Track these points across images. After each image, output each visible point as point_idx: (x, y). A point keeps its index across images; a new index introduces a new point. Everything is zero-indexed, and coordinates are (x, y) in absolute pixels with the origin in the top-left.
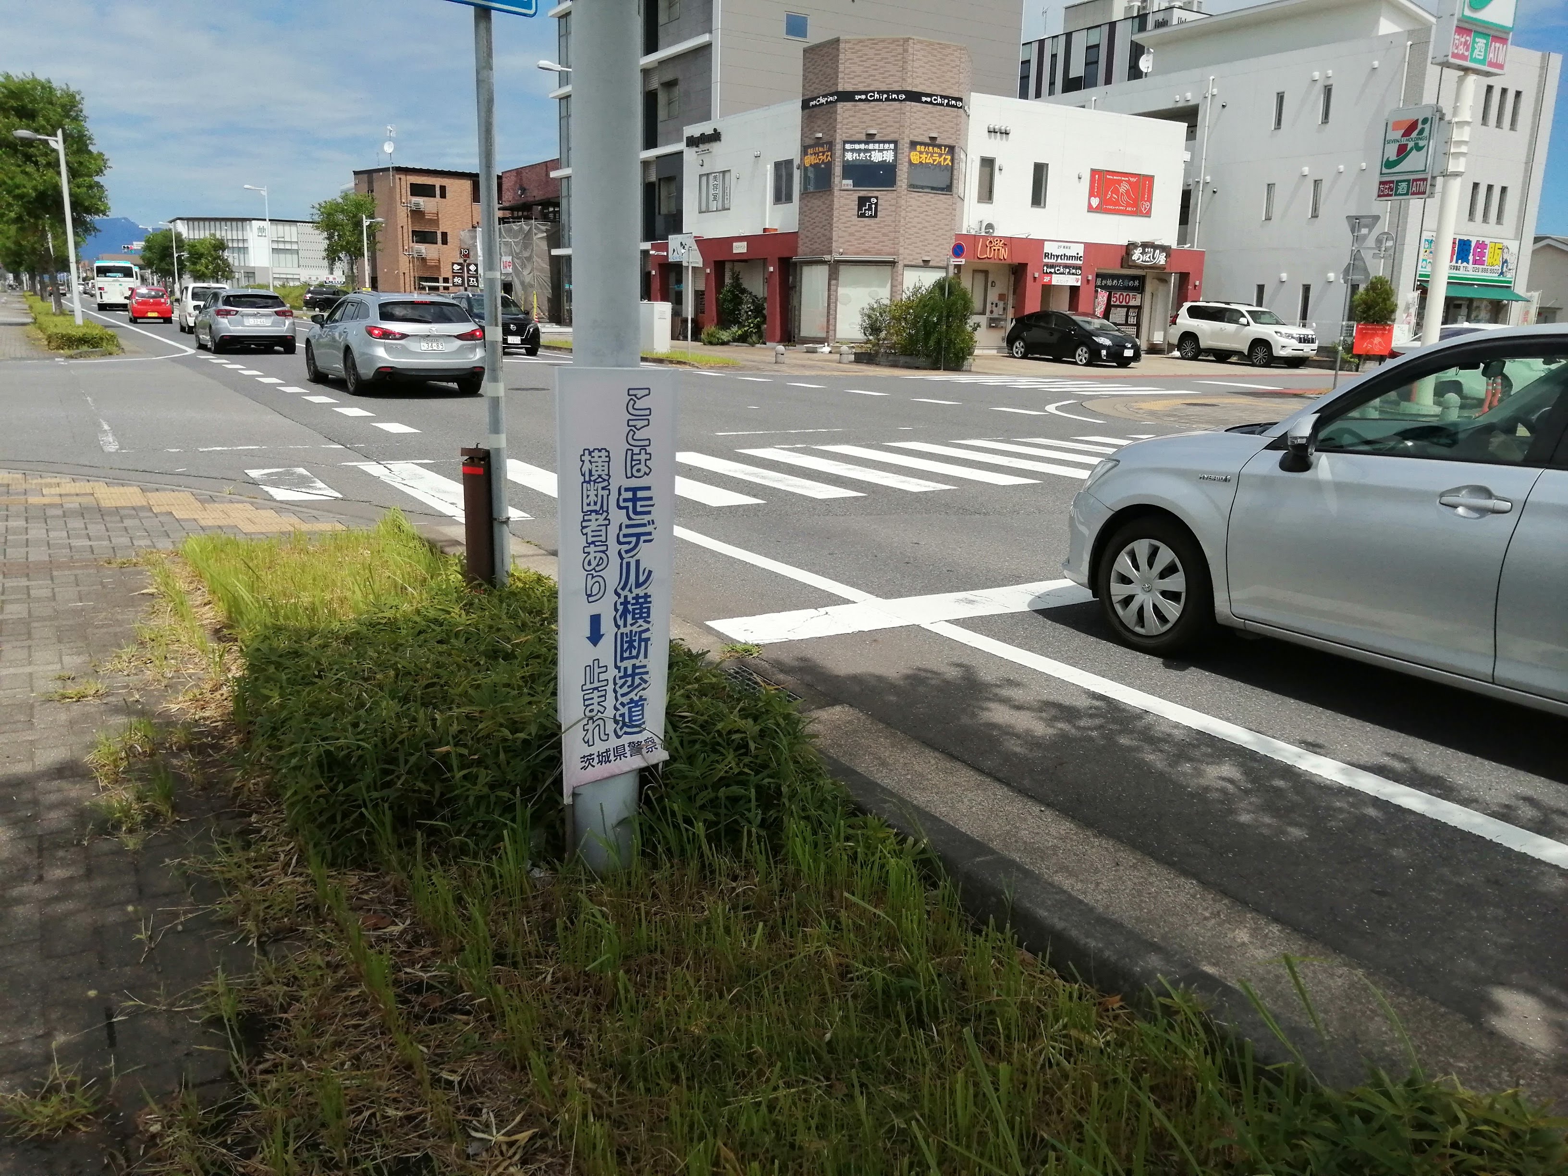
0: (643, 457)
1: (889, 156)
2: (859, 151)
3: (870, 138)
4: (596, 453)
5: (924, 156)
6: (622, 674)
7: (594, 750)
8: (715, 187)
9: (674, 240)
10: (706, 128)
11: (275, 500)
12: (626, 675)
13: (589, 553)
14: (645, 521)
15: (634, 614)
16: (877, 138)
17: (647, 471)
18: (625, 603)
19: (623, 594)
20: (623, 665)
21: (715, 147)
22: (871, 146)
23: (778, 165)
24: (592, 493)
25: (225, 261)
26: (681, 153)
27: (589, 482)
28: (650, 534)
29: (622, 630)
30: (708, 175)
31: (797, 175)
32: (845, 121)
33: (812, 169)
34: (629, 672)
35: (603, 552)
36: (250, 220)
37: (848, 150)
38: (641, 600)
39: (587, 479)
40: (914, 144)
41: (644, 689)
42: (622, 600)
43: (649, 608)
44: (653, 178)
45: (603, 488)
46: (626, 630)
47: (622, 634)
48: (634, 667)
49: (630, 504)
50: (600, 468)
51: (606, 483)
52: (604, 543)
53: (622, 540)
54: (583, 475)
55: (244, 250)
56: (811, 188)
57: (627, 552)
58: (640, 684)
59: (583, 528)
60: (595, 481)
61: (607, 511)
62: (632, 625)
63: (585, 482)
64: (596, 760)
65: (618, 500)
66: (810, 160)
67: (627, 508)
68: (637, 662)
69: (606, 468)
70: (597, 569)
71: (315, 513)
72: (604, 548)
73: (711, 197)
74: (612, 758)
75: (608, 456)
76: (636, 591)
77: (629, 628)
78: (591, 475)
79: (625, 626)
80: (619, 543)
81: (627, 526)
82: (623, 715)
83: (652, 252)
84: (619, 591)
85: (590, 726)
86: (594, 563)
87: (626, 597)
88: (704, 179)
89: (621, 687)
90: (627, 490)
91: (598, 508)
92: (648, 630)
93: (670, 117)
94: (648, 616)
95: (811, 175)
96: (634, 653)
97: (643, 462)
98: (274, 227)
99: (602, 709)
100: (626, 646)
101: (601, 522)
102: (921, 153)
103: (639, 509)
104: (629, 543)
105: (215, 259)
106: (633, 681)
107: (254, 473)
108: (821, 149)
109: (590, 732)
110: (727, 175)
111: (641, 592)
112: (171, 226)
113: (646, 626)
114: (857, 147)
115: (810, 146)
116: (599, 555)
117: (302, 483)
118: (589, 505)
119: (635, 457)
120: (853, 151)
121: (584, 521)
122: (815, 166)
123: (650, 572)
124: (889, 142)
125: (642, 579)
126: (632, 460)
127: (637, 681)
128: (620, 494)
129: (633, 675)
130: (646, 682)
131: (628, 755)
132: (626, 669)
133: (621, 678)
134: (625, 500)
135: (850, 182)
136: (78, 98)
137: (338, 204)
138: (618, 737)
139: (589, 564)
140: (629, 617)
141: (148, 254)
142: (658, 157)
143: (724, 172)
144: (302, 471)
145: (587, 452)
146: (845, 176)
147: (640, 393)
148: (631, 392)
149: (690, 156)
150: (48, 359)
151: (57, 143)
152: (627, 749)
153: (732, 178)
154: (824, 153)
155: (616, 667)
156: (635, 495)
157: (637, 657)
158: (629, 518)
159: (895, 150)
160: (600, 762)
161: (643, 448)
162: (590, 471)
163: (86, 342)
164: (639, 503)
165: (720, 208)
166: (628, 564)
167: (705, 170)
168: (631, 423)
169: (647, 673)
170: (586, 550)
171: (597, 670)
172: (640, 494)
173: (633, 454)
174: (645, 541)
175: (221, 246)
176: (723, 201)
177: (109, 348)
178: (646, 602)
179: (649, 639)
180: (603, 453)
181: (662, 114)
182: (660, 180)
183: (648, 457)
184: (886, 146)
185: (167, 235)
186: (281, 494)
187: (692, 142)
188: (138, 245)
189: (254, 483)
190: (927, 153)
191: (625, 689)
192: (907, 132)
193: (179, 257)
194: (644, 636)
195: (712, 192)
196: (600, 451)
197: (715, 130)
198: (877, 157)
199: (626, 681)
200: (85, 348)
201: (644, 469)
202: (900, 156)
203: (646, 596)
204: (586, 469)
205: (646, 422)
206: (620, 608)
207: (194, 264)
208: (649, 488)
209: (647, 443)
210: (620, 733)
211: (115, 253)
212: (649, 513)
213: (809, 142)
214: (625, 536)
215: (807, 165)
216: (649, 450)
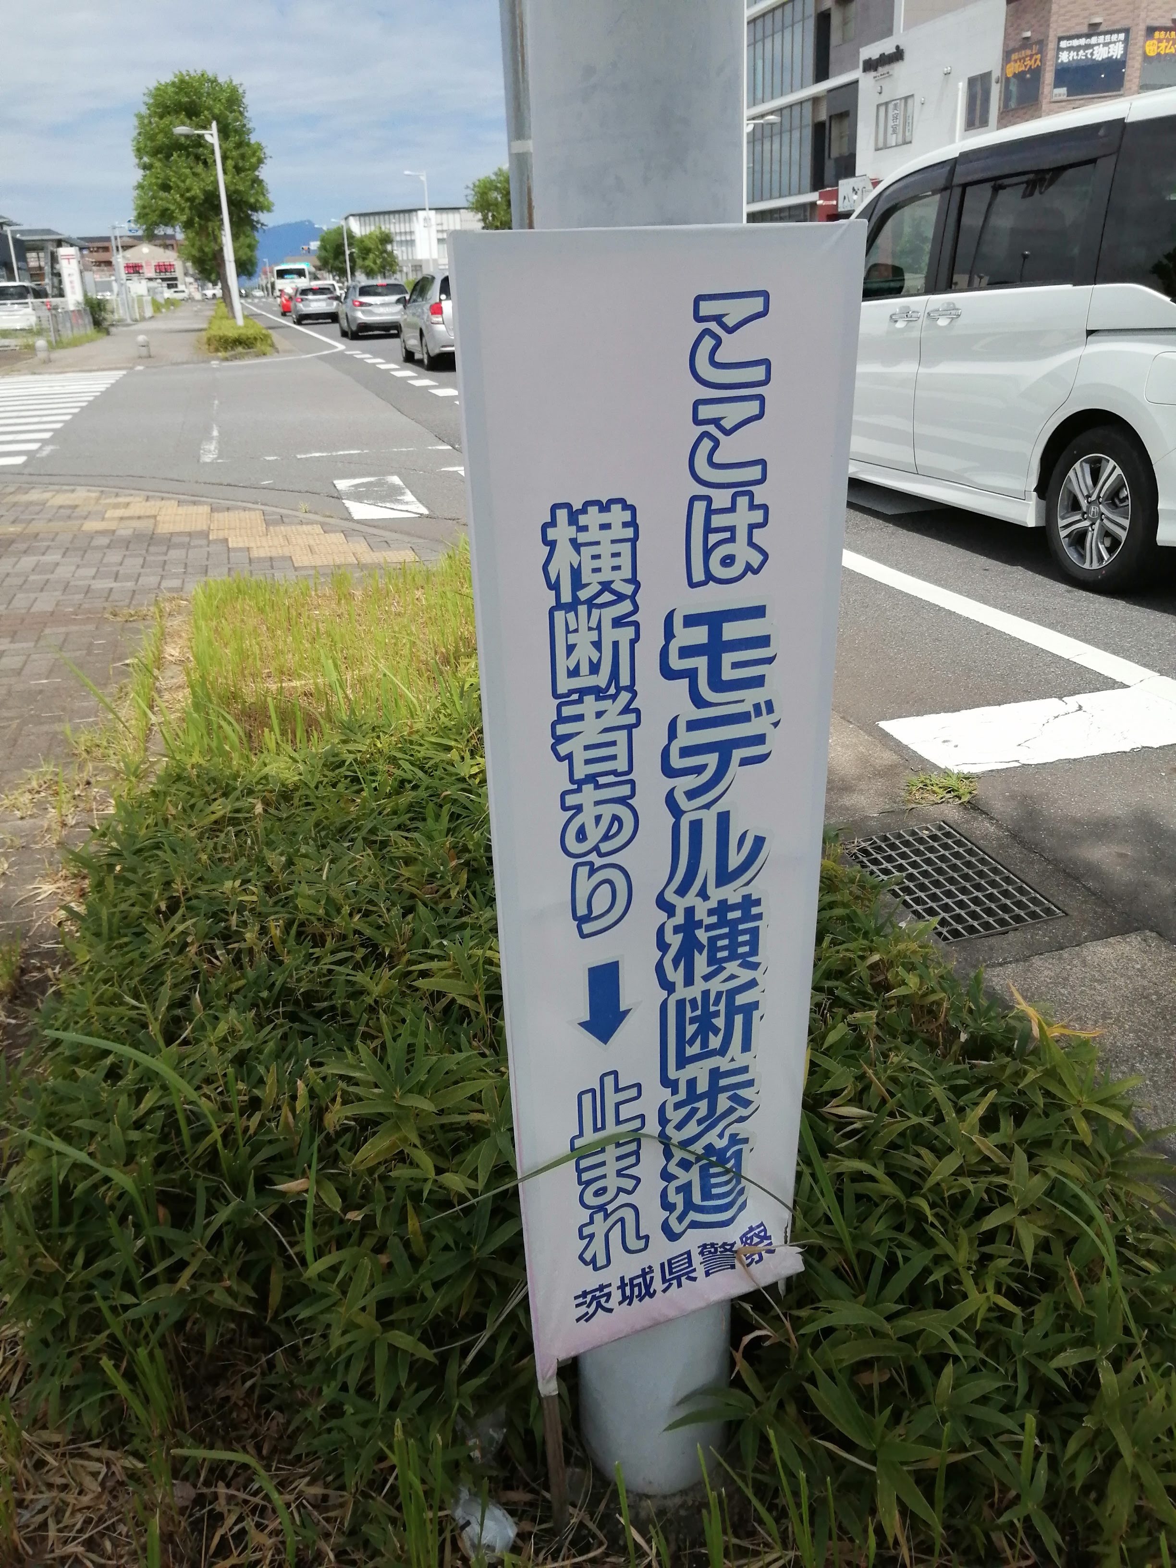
0: (743, 517)
1: (1117, 51)
2: (1078, 48)
3: (1094, 30)
4: (593, 517)
5: (1163, 45)
6: (682, 1095)
7: (611, 1276)
8: (895, 118)
9: (845, 186)
10: (886, 46)
11: (352, 520)
12: (693, 1096)
13: (579, 809)
14: (747, 707)
15: (713, 948)
16: (1102, 28)
17: (755, 559)
18: (690, 924)
19: (681, 904)
20: (683, 1076)
21: (897, 69)
22: (1094, 40)
23: (972, 82)
24: (584, 639)
25: (391, 254)
26: (856, 82)
27: (572, 607)
28: (760, 739)
29: (682, 992)
30: (886, 104)
31: (996, 91)
32: (1063, 11)
33: (1013, 80)
34: (702, 1086)
35: (623, 801)
36: (416, 210)
37: (1063, 50)
38: (731, 915)
39: (566, 597)
40: (1151, 31)
41: (742, 1119)
42: (679, 919)
43: (754, 932)
44: (823, 116)
45: (618, 622)
46: (695, 992)
47: (681, 1004)
48: (715, 1074)
49: (701, 663)
50: (606, 563)
51: (626, 607)
52: (626, 777)
53: (677, 762)
54: (554, 586)
55: (411, 243)
56: (1013, 104)
57: (691, 795)
58: (731, 1111)
59: (559, 740)
60: (590, 603)
61: (631, 689)
62: (707, 978)
63: (559, 606)
64: (617, 1295)
65: (664, 653)
66: (1014, 68)
67: (691, 675)
68: (722, 1063)
69: (625, 561)
70: (605, 847)
71: (387, 535)
72: (625, 790)
73: (890, 130)
74: (658, 1285)
75: (633, 523)
76: (716, 895)
77: (699, 986)
78: (577, 583)
79: (689, 981)
80: (669, 771)
81: (693, 725)
82: (685, 1189)
83: (820, 202)
84: (670, 896)
85: (600, 1226)
86: (594, 835)
87: (690, 912)
88: (882, 110)
89: (679, 1127)
90: (691, 621)
91: (601, 679)
92: (752, 984)
93: (844, 40)
94: (754, 951)
95: (1013, 88)
96: (715, 1042)
97: (742, 534)
98: (439, 216)
99: (629, 1184)
100: (690, 1030)
101: (612, 718)
102: (1160, 41)
103: (728, 674)
104: (698, 770)
105: (381, 253)
106: (712, 1107)
107: (342, 485)
108: (1029, 52)
109: (599, 1242)
110: (910, 101)
111: (732, 893)
112: (343, 223)
113: (746, 975)
114: (1075, 43)
115: (1014, 51)
116: (608, 811)
117: (391, 495)
118: (574, 673)
119: (717, 521)
120: (1070, 49)
121: (561, 719)
122: (1019, 76)
123: (759, 842)
124: (1118, 31)
125: (735, 860)
126: (708, 530)
127: (723, 1102)
128: (669, 634)
129: (712, 1094)
130: (746, 1103)
131: (700, 1272)
132: (692, 1083)
133: (678, 1106)
134: (686, 652)
135: (1063, 90)
136: (241, 91)
137: (491, 181)
138: (673, 1236)
139: (581, 835)
140: (701, 962)
141: (324, 254)
142: (830, 91)
143: (906, 98)
144: (395, 480)
145: (562, 515)
146: (1058, 83)
147: (735, 311)
148: (707, 309)
149: (867, 83)
150: (203, 362)
151: (212, 136)
152: (697, 1259)
153: (915, 106)
154: (1031, 56)
155: (666, 1082)
156: (715, 633)
157: (723, 1051)
158: (698, 701)
159: (1126, 41)
160: (627, 1299)
161: (742, 489)
162: (576, 573)
163: (240, 343)
164: (728, 658)
165: (900, 141)
166: (696, 827)
167: (884, 98)
168: (705, 412)
169: (750, 1083)
170: (570, 800)
171: (611, 1098)
172: (731, 631)
173: (710, 512)
174: (744, 762)
175: (386, 239)
176: (904, 132)
177: (263, 348)
178: (747, 917)
179: (755, 1005)
180: (618, 515)
181: (835, 38)
182: (831, 118)
183: (757, 516)
184: (1114, 37)
185: (339, 231)
186: (360, 511)
187: (870, 66)
188: (315, 245)
189: (338, 497)
190: (1168, 40)
191: (692, 1129)
192: (1143, 15)
193: (351, 254)
194: (741, 999)
195: (891, 123)
196: (604, 507)
197: (898, 47)
198: (1100, 54)
199: (694, 1111)
200: (240, 349)
201: (744, 554)
202: (1131, 49)
203: (749, 902)
204: (561, 566)
205: (753, 408)
206: (675, 941)
207: (364, 259)
208: (758, 612)
209: (755, 473)
210: (677, 1228)
211: (296, 254)
212: (758, 681)
213: (1012, 45)
214: (685, 752)
215: (1010, 75)
216: (761, 494)
